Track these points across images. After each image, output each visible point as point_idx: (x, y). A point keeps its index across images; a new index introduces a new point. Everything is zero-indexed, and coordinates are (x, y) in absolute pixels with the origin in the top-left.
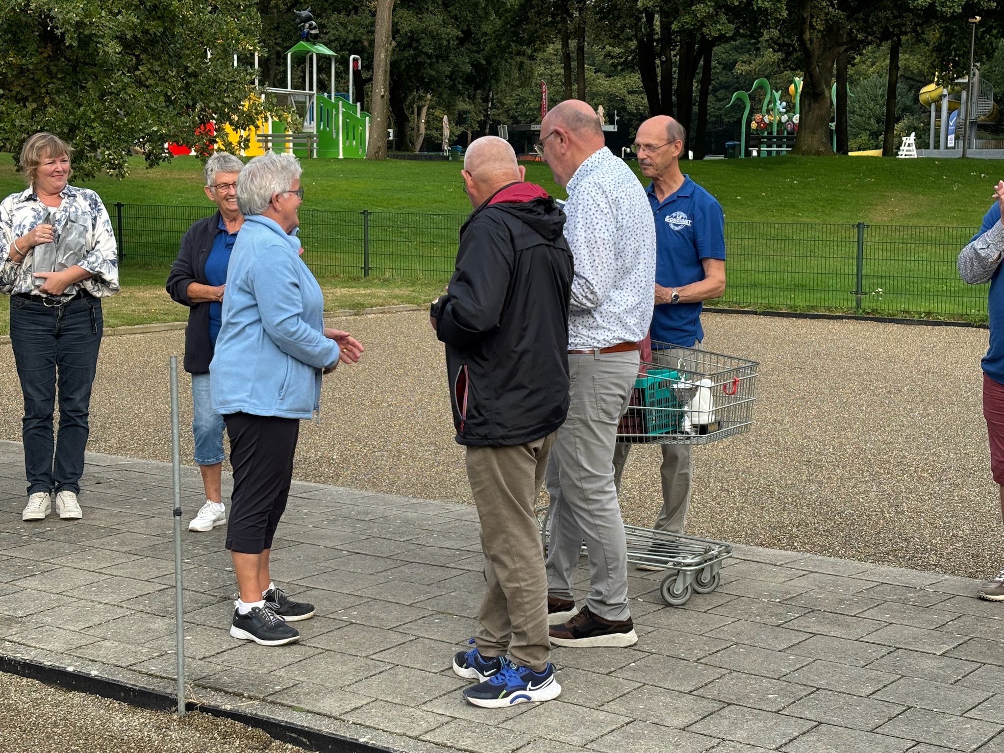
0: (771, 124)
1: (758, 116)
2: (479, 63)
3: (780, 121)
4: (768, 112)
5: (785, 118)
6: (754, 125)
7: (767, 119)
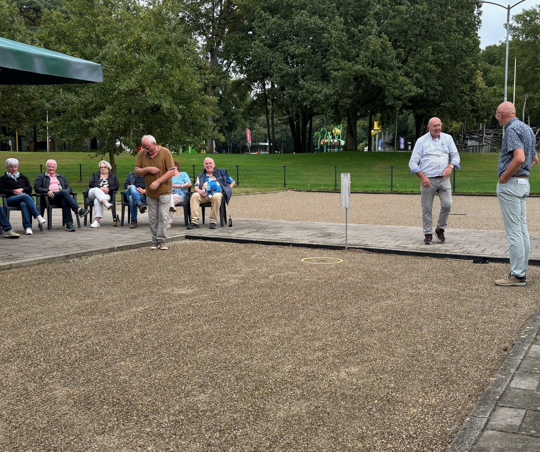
0: (327, 143)
1: (323, 140)
2: (230, 123)
3: (330, 142)
4: (326, 139)
5: (332, 141)
6: (322, 143)
7: (326, 141)
